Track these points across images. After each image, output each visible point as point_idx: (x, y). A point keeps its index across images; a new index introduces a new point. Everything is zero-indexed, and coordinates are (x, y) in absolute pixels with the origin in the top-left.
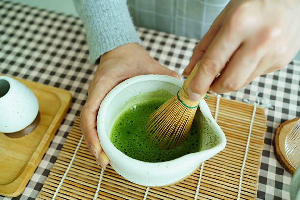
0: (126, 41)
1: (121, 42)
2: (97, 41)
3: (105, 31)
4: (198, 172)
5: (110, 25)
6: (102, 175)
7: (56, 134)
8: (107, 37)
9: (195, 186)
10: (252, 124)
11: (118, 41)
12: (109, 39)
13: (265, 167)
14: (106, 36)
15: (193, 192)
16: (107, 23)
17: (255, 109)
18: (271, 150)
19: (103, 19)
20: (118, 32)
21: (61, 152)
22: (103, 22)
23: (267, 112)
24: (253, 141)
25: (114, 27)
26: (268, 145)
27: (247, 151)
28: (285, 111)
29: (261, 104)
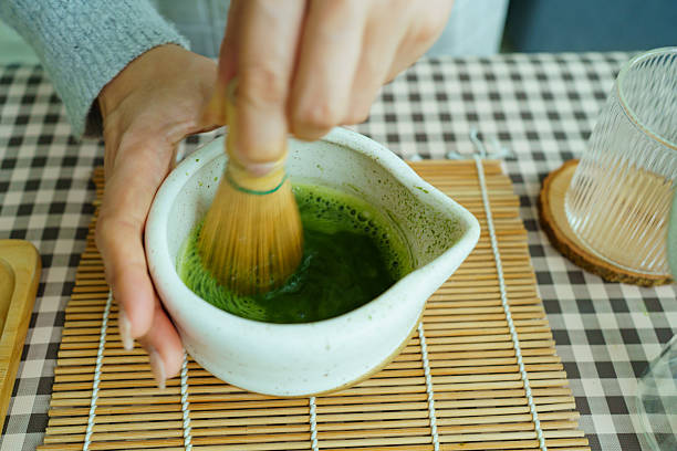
0: (146, 42)
1: (136, 50)
2: (73, 67)
3: (85, 34)
4: (416, 342)
5: (93, 16)
6: (186, 415)
7: (23, 358)
8: (96, 47)
9: (418, 365)
10: (486, 198)
11: (126, 48)
12: (102, 52)
13: (544, 278)
14: (91, 47)
15: (421, 381)
16: (84, 14)
17: (480, 167)
18: (544, 241)
19: (70, 7)
20: (120, 27)
21: (54, 395)
22: (74, 15)
23: (505, 168)
24: (501, 232)
25: (105, 17)
26: (533, 234)
27: (498, 257)
28: (539, 157)
29: (487, 154)
